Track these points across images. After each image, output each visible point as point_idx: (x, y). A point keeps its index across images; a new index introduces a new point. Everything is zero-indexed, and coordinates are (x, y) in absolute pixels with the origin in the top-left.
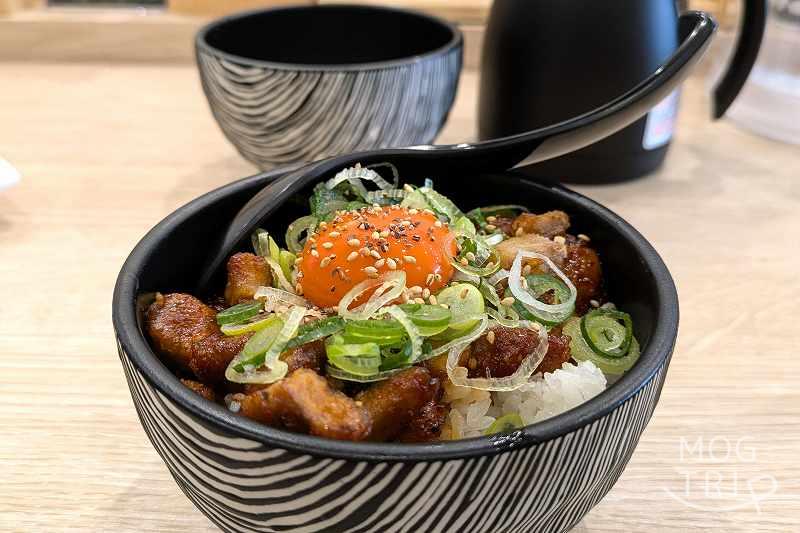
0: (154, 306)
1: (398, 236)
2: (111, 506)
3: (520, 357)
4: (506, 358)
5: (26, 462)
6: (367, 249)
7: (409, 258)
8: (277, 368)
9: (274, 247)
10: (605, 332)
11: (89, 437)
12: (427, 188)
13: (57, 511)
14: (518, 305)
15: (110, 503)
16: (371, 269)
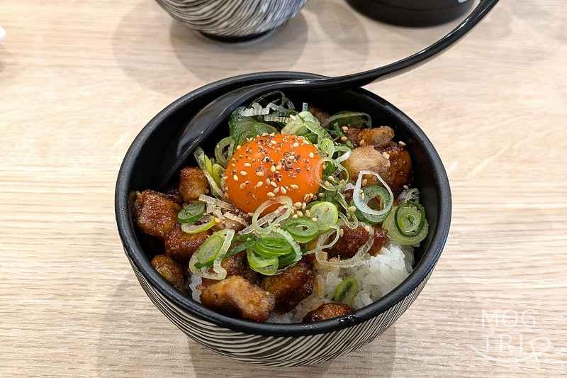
0: (137, 203)
1: (287, 169)
2: (113, 294)
3: (358, 246)
4: (350, 246)
5: (56, 265)
6: (268, 180)
7: (294, 186)
8: (220, 272)
9: (208, 162)
10: (409, 219)
11: (91, 245)
12: (305, 114)
13: (82, 297)
14: (358, 211)
15: (114, 291)
16: (271, 194)
